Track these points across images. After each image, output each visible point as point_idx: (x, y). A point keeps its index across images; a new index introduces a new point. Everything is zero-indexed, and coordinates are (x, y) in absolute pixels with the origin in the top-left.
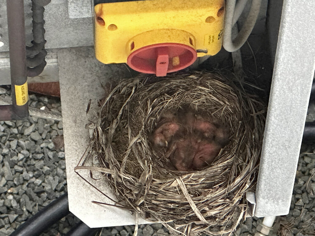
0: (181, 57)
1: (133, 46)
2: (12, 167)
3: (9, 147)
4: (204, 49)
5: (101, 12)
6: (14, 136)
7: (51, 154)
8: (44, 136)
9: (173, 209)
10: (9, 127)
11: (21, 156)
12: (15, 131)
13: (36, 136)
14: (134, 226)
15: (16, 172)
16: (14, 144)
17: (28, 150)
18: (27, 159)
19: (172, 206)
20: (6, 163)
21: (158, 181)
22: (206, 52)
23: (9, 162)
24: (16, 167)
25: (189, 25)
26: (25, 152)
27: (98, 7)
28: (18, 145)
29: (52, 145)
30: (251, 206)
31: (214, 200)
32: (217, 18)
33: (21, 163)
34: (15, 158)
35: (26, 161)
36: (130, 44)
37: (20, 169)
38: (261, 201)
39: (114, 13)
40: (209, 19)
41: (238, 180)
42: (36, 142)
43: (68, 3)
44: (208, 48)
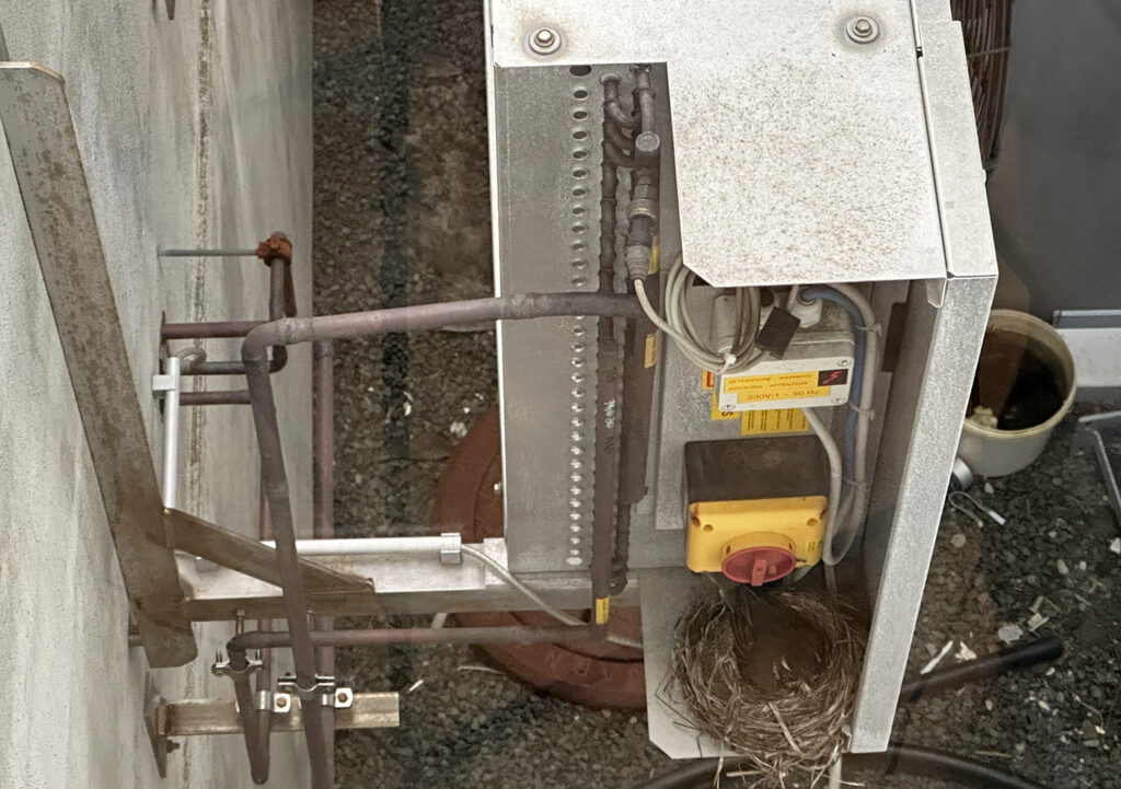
0: (778, 567)
1: (728, 550)
2: (543, 779)
3: (541, 757)
4: (803, 557)
5: (696, 511)
6: (547, 746)
7: (584, 765)
8: (578, 747)
9: (763, 740)
10: (541, 736)
11: (553, 767)
12: (548, 741)
13: (570, 747)
14: (718, 758)
15: (548, 784)
16: (546, 754)
17: (561, 761)
18: (560, 770)
19: (761, 736)
20: (537, 774)
21: (748, 706)
22: (805, 561)
23: (541, 774)
24: (548, 779)
25: (789, 528)
26: (558, 763)
27: (693, 506)
28: (551, 756)
29: (586, 756)
30: (846, 738)
31: (807, 730)
32: (820, 522)
33: (552, 775)
34: (546, 770)
35: (558, 774)
36: (725, 549)
37: (552, 781)
38: (858, 732)
39: (711, 512)
40: (811, 522)
41: (832, 708)
42: (568, 752)
43: (656, 513)
44: (807, 557)
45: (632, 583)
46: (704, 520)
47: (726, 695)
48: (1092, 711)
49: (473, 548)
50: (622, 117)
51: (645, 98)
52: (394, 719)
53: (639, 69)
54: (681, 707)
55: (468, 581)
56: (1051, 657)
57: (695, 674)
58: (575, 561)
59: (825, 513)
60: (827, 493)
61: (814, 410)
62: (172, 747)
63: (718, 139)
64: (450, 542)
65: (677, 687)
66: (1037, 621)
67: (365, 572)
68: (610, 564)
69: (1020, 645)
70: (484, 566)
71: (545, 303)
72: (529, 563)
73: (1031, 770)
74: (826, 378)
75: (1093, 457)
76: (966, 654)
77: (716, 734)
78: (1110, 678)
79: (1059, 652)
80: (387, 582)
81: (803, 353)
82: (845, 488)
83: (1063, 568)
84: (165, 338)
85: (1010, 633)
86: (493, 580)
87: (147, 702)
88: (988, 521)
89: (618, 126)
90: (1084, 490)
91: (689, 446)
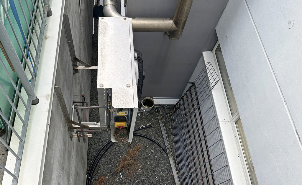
0: (122, 127)
1: (118, 126)
14: (117, 142)
19: (121, 141)
21: (120, 138)
25: (123, 124)
31: (124, 140)
38: (129, 141)
41: (127, 139)
43: (113, 121)
44: (125, 126)
45: (111, 127)
46: (116, 123)
47: (118, 137)
48: (154, 131)
49: (97, 123)
50: (108, 92)
51: (110, 91)
52: (91, 136)
53: (109, 88)
54: (114, 138)
55: (97, 126)
56: (151, 127)
57: (115, 135)
58: (106, 125)
59: (126, 123)
60: (126, 121)
61: (126, 115)
62: (72, 138)
63: (116, 95)
64: (95, 123)
65: (114, 136)
66: (150, 124)
67: (88, 125)
68: (109, 126)
69: (149, 126)
70: (98, 125)
71: (102, 106)
72: (102, 125)
73: (149, 136)
74: (125, 113)
75: (155, 110)
76: (144, 126)
77: (117, 140)
78: (156, 129)
79: (152, 126)
80: (90, 126)
81: (124, 111)
82: (128, 121)
83: (152, 119)
84: (73, 103)
85: (148, 125)
86: (99, 126)
87: (70, 134)
88: (146, 115)
89: (108, 93)
90: (155, 113)
91: (115, 117)
